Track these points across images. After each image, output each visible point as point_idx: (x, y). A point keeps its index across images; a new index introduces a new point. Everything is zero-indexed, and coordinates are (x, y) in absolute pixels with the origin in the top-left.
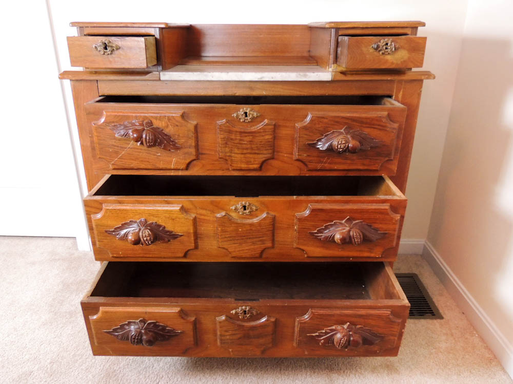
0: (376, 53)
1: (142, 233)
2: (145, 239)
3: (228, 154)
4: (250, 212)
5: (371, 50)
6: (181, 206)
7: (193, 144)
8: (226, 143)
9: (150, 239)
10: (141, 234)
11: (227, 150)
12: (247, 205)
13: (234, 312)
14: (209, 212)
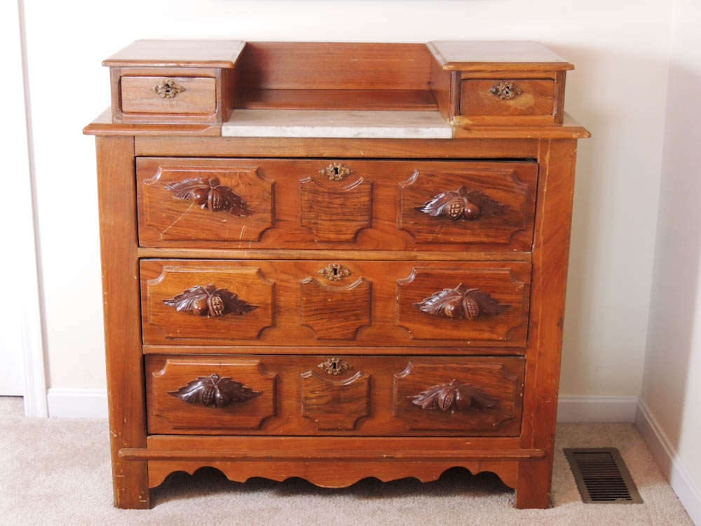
0: (496, 98)
1: (211, 300)
2: (215, 307)
3: (313, 221)
4: (342, 277)
5: (490, 95)
6: (258, 268)
7: (269, 208)
8: (311, 207)
9: (221, 307)
10: (209, 301)
11: (312, 215)
12: (338, 268)
13: (321, 365)
14: (292, 277)
